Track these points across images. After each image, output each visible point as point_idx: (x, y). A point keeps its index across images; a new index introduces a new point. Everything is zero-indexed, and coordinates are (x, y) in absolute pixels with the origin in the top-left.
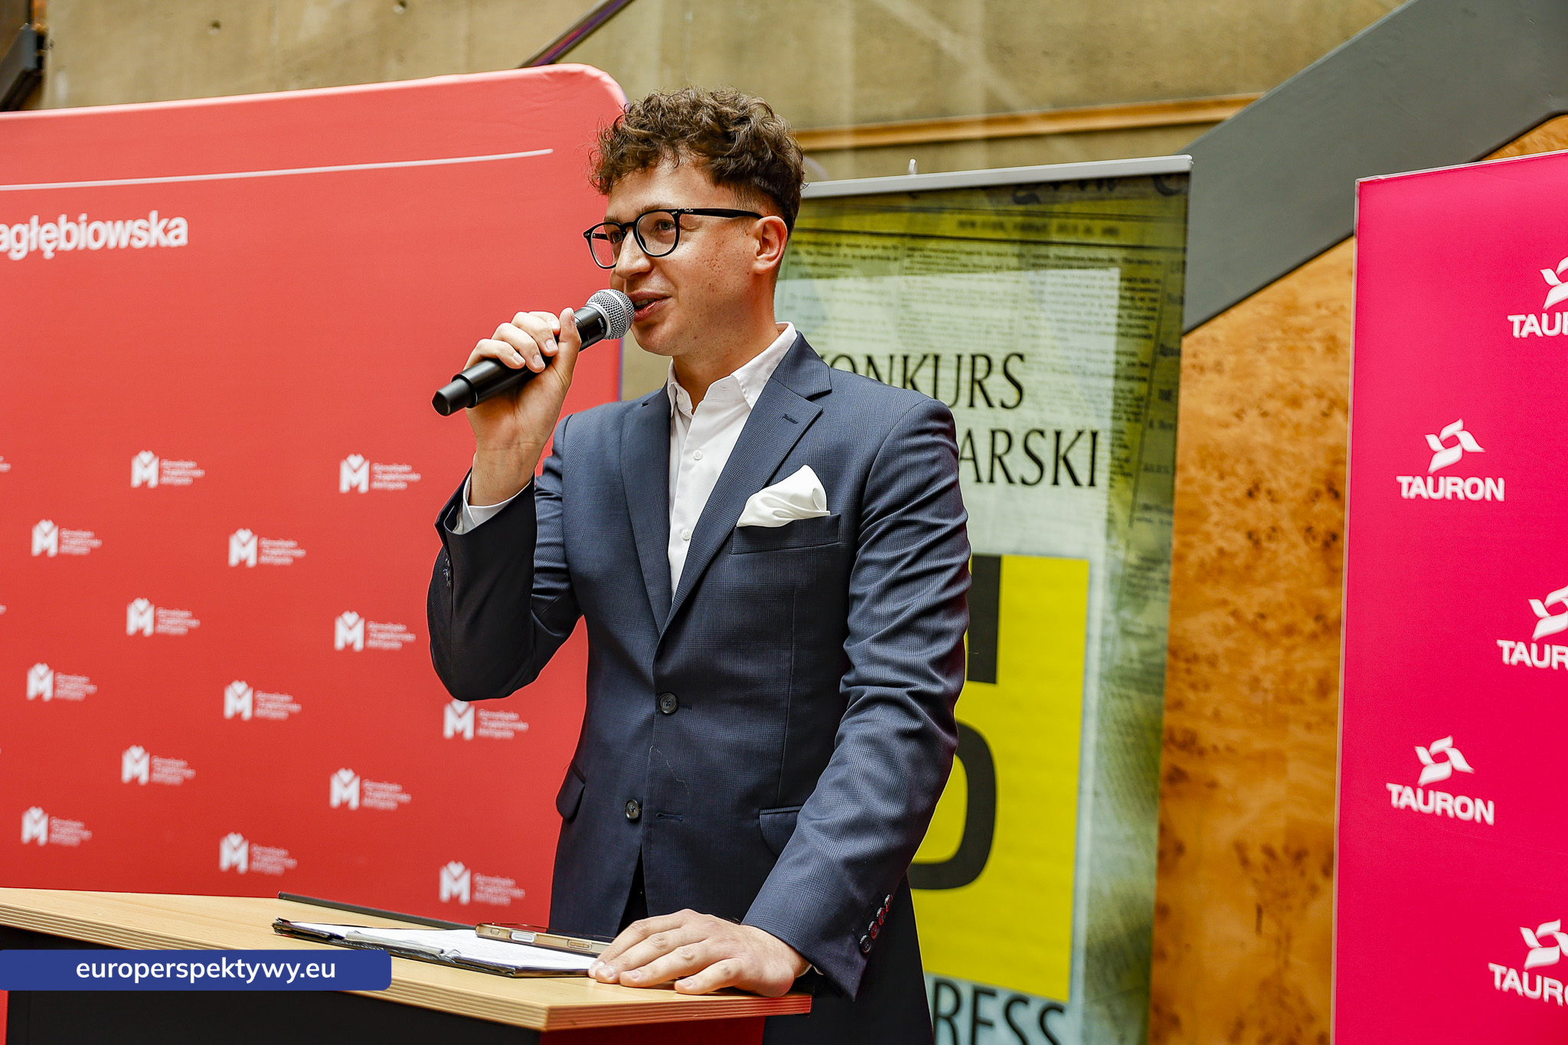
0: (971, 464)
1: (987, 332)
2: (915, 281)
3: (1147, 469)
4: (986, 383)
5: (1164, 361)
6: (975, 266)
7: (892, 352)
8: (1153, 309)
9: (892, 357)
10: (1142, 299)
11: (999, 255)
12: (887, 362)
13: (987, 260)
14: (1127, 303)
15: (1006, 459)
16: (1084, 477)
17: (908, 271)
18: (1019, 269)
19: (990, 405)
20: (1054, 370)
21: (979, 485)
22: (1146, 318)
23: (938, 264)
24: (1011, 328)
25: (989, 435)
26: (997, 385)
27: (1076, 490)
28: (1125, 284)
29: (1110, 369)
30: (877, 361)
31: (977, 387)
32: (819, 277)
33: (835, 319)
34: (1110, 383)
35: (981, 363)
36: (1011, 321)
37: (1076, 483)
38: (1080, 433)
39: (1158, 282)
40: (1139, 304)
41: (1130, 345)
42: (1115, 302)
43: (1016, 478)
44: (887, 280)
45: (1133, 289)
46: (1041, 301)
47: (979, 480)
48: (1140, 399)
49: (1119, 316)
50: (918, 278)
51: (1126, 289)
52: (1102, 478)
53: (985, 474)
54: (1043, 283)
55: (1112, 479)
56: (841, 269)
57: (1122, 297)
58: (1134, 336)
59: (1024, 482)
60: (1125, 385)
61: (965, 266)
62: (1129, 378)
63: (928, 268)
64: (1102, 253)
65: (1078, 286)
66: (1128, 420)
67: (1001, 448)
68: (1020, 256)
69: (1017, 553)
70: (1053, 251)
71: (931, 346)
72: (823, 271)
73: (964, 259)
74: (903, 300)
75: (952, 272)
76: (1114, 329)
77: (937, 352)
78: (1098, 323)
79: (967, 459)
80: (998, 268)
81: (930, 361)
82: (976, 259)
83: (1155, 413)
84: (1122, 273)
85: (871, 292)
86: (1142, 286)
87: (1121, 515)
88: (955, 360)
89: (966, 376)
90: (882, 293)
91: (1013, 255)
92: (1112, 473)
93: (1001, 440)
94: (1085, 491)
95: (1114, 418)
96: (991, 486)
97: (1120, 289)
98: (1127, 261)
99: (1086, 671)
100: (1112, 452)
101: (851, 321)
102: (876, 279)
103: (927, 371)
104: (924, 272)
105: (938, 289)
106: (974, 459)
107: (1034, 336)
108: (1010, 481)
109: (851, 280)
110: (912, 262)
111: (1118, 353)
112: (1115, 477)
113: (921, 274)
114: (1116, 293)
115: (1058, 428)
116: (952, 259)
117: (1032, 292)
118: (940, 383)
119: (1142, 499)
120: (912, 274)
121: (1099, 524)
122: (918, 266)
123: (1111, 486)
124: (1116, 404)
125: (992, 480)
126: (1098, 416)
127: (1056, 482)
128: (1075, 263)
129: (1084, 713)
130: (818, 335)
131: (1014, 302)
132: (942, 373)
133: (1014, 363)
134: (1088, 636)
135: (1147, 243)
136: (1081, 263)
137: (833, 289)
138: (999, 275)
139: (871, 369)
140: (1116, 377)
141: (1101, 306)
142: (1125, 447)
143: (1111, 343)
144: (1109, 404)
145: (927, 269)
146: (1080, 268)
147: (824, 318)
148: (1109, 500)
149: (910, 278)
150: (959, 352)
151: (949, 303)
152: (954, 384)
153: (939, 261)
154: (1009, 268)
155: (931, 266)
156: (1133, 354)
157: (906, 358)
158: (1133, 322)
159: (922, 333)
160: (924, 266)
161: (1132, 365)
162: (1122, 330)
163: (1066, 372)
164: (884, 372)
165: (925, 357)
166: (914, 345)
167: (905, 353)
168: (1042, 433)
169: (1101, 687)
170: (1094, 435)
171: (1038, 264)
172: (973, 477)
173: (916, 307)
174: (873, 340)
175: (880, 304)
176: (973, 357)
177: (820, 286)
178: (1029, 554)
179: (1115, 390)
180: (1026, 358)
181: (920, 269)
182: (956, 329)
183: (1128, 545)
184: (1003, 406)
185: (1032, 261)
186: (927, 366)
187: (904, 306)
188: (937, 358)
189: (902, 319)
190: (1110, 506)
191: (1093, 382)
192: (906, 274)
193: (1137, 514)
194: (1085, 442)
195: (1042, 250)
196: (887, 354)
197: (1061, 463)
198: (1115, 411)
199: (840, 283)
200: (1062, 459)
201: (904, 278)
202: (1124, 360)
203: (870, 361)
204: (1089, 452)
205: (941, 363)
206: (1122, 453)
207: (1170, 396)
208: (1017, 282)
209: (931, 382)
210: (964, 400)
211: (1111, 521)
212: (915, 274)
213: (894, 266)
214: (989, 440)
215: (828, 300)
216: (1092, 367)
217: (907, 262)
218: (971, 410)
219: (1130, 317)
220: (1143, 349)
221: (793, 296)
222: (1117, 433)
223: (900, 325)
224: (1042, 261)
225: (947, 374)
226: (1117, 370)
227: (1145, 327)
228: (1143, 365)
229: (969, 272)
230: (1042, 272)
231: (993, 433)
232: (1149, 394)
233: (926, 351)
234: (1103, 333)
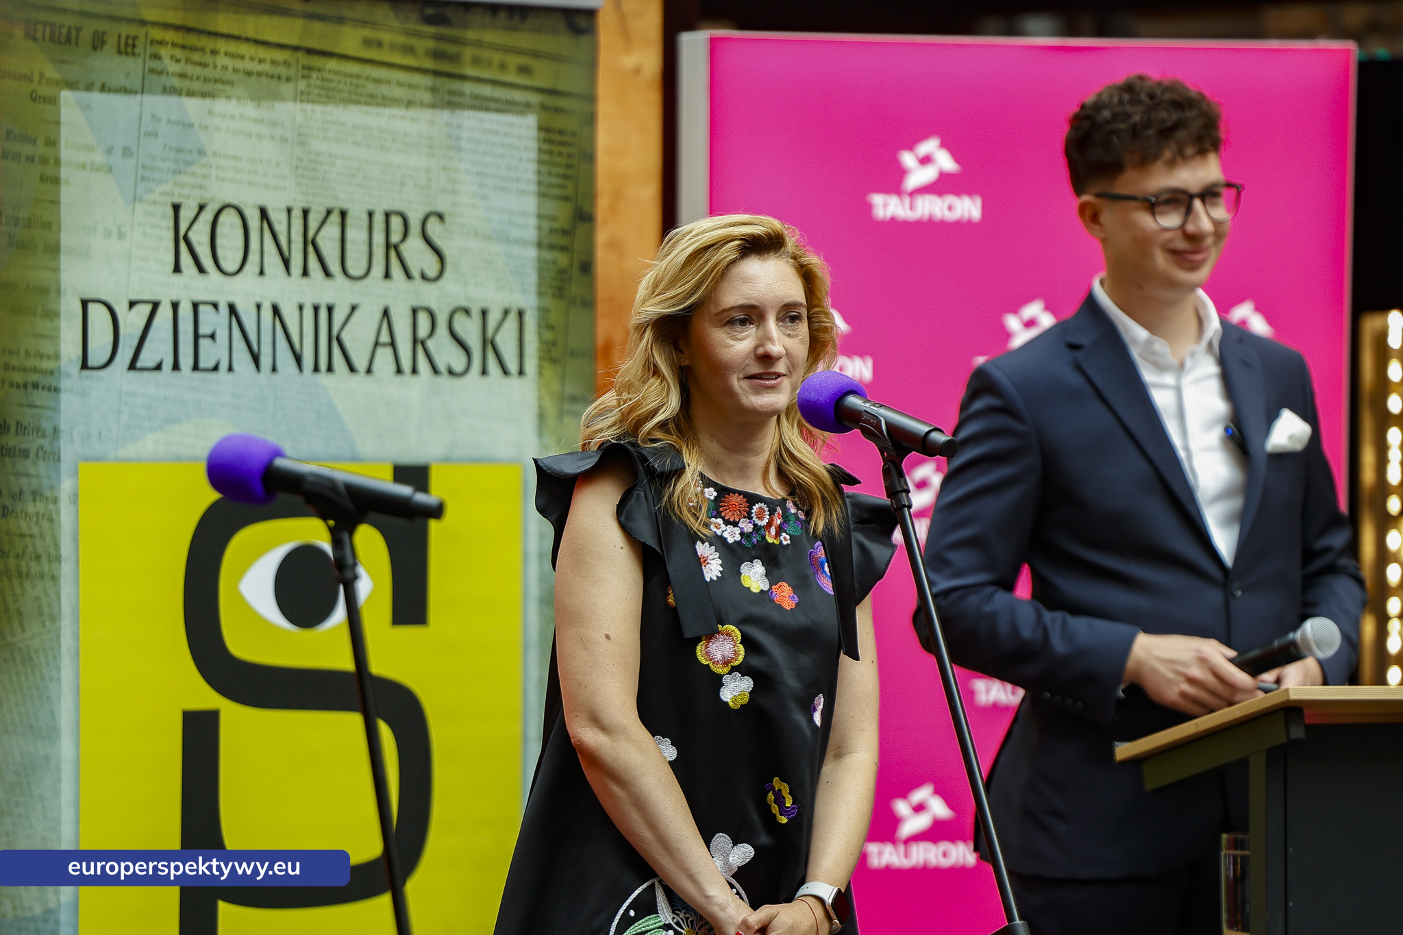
0: (389, 351)
1: (402, 184)
2: (313, 111)
3: (573, 354)
4: (403, 248)
5: (582, 228)
6: (383, 97)
7: (291, 204)
8: (568, 166)
9: (289, 211)
10: (560, 154)
11: (411, 86)
12: (284, 217)
13: (398, 92)
14: (545, 157)
15: (430, 344)
16: (512, 366)
17: (303, 97)
18: (433, 106)
19: (409, 276)
20: (476, 235)
21: (399, 378)
22: (565, 177)
23: (341, 91)
24: (429, 179)
25: (408, 313)
26: (414, 249)
27: (507, 381)
28: (542, 135)
29: (531, 234)
30: (273, 216)
31: (393, 254)
32: (190, 94)
33: (215, 154)
34: (532, 253)
35: (396, 222)
36: (428, 171)
37: (505, 372)
38: (506, 312)
39: (574, 134)
40: (558, 160)
41: (552, 207)
42: (533, 155)
43: (442, 367)
44: (279, 106)
45: (550, 141)
46: (459, 149)
47: (399, 371)
48: (562, 272)
49: (539, 173)
50: (318, 108)
51: (545, 141)
52: (531, 365)
53: (406, 364)
54: (459, 127)
55: (540, 367)
56: (219, 86)
57: (540, 151)
58: (555, 197)
59: (451, 372)
60: (549, 255)
61: (372, 96)
62: (552, 247)
63: (329, 95)
64: (518, 96)
65: (496, 133)
66: (554, 296)
67: (423, 331)
68: (433, 90)
69: (447, 460)
70: (468, 88)
71: (337, 198)
72: (195, 85)
73: (371, 87)
74: (300, 134)
75: (358, 103)
76: (533, 188)
77: (345, 206)
78: (518, 180)
79: (384, 345)
80: (410, 104)
81: (335, 218)
82: (384, 90)
83: (576, 289)
84: (539, 121)
85: (260, 121)
86: (557, 138)
87: (551, 410)
88: (365, 217)
89: (379, 238)
90: (274, 124)
91: (426, 88)
92: (541, 358)
93: (423, 319)
94: (514, 382)
95: (540, 294)
96: (414, 380)
97: (539, 140)
98: (544, 107)
99: (525, 596)
100: (540, 334)
101: (237, 158)
102: (265, 104)
103: (331, 232)
104: (323, 99)
105: (343, 124)
106: (393, 344)
107: (454, 192)
108: (436, 371)
109: (234, 102)
110: (308, 85)
111: (540, 216)
112: (545, 364)
113: (321, 103)
114: (533, 145)
115: (485, 305)
116: (357, 86)
117: (450, 136)
118: (349, 247)
119: (571, 389)
120: (309, 101)
121: (529, 421)
122: (316, 91)
123: (540, 374)
124: (540, 276)
125: (414, 371)
126: (524, 291)
127: (484, 372)
128: (492, 105)
129: (526, 646)
130: (193, 174)
131: (430, 147)
132: (351, 234)
133: (433, 227)
134: (525, 554)
135: (562, 86)
136: (499, 106)
137: (210, 112)
138: (411, 113)
139: (265, 224)
140: (540, 245)
141: (521, 159)
142: (550, 328)
143: (530, 204)
144: (532, 278)
145: (328, 97)
146: (498, 111)
147: (201, 152)
148: (539, 390)
149: (308, 107)
150: (371, 207)
151: (354, 143)
152: (365, 248)
153: (341, 86)
154: (422, 105)
155: (333, 93)
156: (554, 219)
157: (306, 213)
158: (554, 180)
159: (324, 179)
160: (324, 92)
161: (552, 231)
162: (543, 189)
163: (487, 238)
164: (281, 229)
165: (329, 212)
166: (314, 194)
167: (305, 205)
168: (467, 311)
169: (541, 614)
170: (521, 314)
171: (452, 103)
172: (393, 368)
173: (316, 145)
174: (266, 186)
175: (272, 138)
176: (387, 215)
177: (192, 106)
178: (461, 460)
179: (539, 260)
180: (447, 218)
181: (319, 95)
182: (365, 177)
183: (559, 442)
184: (424, 277)
185: (447, 98)
186: (332, 223)
187: (301, 143)
188: (343, 214)
189: (302, 161)
190: (540, 398)
191: (516, 250)
192: (302, 101)
193: (567, 407)
194: (511, 324)
195: (456, 85)
196: (284, 207)
197: (490, 349)
198: (540, 285)
199: (220, 105)
200: (488, 343)
201: (299, 106)
202: (546, 225)
203: (264, 213)
204: (515, 335)
205: (349, 221)
206: (548, 336)
207: (587, 268)
208: (432, 123)
209: (337, 245)
210: (378, 269)
211: (541, 416)
212: (314, 102)
213: (286, 88)
214: (409, 320)
215: (206, 128)
216: (515, 233)
217: (302, 85)
218: (387, 283)
219: (550, 174)
220: (563, 212)
221: (154, 117)
222: (543, 311)
223: (297, 168)
224: (457, 99)
225: (356, 235)
226: (540, 237)
227: (564, 187)
228: (565, 232)
229: (378, 105)
230: (458, 112)
231: (414, 311)
232: (571, 264)
233: (331, 203)
234: (524, 192)
